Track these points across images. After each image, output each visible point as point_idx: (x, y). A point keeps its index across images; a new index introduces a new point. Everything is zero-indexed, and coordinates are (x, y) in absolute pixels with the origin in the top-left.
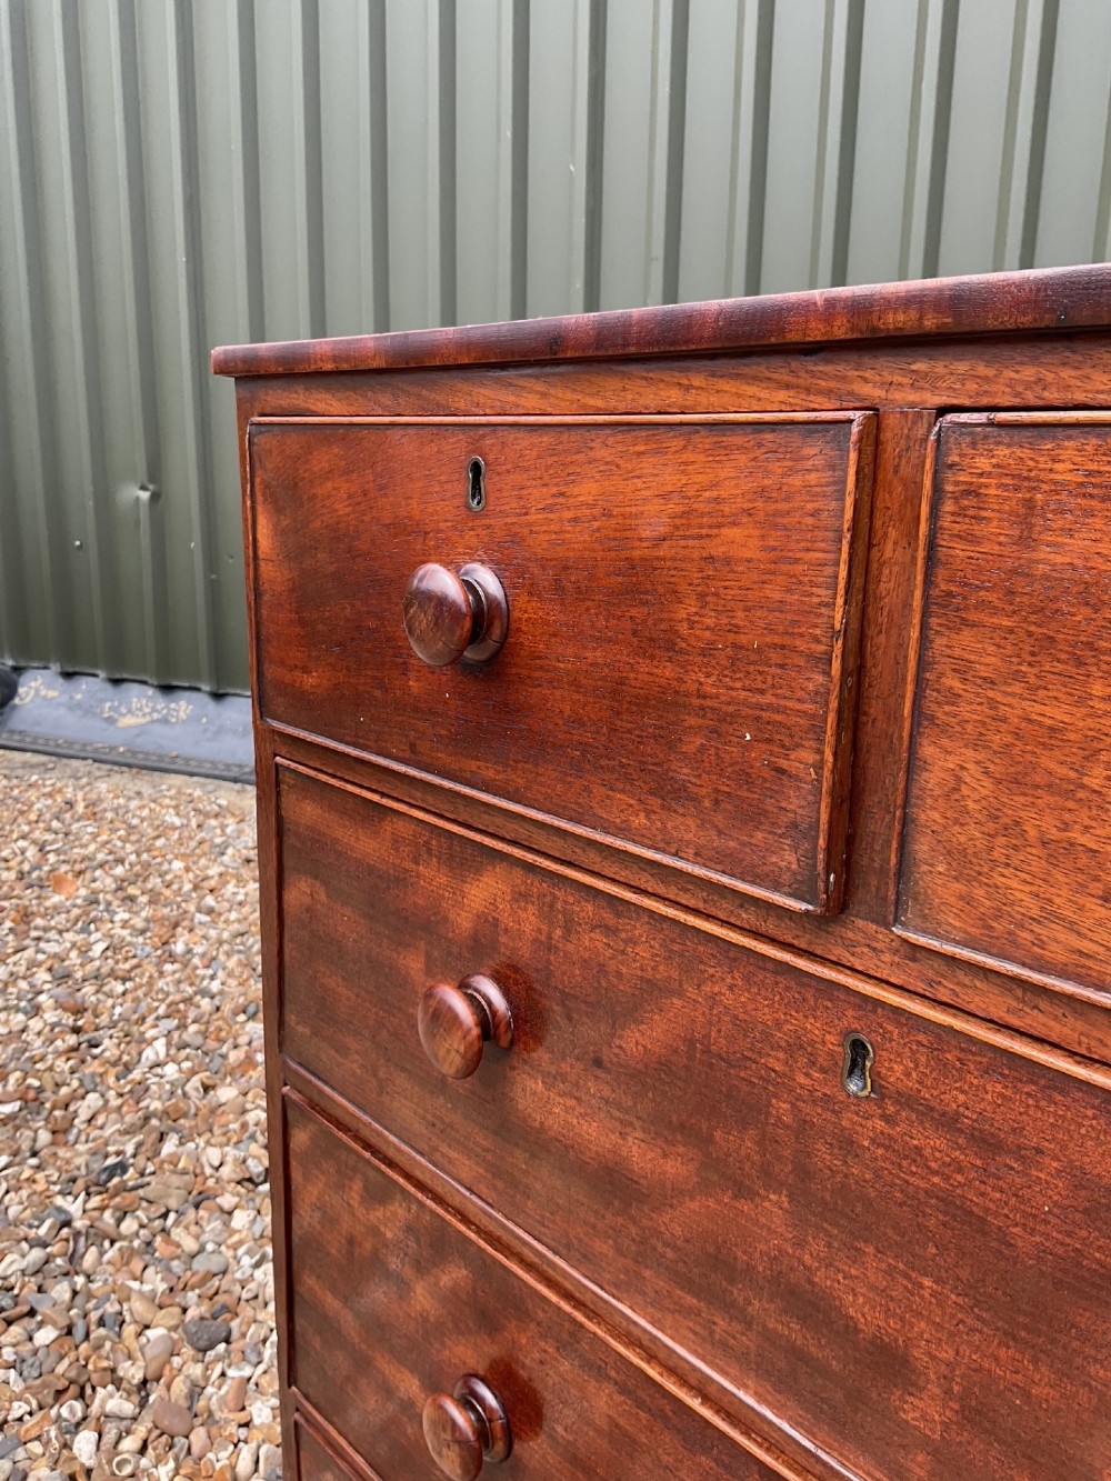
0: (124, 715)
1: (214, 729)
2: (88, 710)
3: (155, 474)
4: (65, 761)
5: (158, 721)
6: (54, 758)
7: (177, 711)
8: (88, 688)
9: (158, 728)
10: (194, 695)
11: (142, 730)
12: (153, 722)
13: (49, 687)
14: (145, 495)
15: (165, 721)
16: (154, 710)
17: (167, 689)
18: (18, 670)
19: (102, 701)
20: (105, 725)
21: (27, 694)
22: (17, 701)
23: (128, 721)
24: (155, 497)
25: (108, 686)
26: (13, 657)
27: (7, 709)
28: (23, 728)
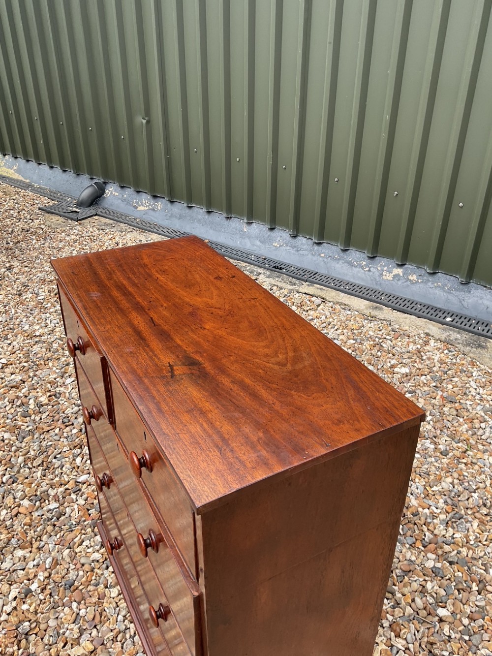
0: (140, 206)
1: (170, 215)
2: (129, 203)
3: (148, 113)
4: (119, 223)
5: (151, 209)
6: (115, 222)
7: (158, 206)
8: (129, 192)
9: (151, 213)
10: (163, 200)
11: (146, 212)
12: (149, 209)
13: (116, 191)
14: (144, 121)
15: (153, 210)
16: (150, 205)
17: (155, 197)
18: (105, 183)
19: (133, 199)
20: (134, 209)
21: (108, 193)
22: (105, 195)
23: (141, 208)
24: (148, 122)
25: (135, 193)
26: (103, 178)
27: (101, 199)
28: (107, 206)
